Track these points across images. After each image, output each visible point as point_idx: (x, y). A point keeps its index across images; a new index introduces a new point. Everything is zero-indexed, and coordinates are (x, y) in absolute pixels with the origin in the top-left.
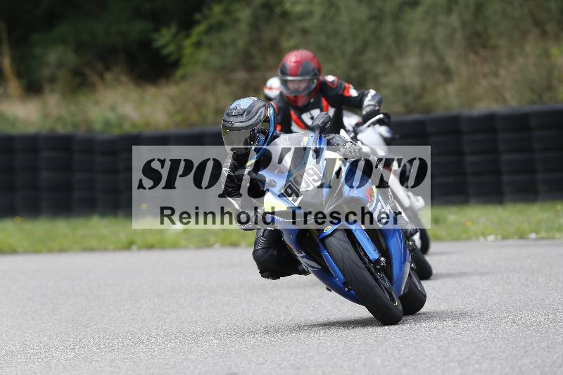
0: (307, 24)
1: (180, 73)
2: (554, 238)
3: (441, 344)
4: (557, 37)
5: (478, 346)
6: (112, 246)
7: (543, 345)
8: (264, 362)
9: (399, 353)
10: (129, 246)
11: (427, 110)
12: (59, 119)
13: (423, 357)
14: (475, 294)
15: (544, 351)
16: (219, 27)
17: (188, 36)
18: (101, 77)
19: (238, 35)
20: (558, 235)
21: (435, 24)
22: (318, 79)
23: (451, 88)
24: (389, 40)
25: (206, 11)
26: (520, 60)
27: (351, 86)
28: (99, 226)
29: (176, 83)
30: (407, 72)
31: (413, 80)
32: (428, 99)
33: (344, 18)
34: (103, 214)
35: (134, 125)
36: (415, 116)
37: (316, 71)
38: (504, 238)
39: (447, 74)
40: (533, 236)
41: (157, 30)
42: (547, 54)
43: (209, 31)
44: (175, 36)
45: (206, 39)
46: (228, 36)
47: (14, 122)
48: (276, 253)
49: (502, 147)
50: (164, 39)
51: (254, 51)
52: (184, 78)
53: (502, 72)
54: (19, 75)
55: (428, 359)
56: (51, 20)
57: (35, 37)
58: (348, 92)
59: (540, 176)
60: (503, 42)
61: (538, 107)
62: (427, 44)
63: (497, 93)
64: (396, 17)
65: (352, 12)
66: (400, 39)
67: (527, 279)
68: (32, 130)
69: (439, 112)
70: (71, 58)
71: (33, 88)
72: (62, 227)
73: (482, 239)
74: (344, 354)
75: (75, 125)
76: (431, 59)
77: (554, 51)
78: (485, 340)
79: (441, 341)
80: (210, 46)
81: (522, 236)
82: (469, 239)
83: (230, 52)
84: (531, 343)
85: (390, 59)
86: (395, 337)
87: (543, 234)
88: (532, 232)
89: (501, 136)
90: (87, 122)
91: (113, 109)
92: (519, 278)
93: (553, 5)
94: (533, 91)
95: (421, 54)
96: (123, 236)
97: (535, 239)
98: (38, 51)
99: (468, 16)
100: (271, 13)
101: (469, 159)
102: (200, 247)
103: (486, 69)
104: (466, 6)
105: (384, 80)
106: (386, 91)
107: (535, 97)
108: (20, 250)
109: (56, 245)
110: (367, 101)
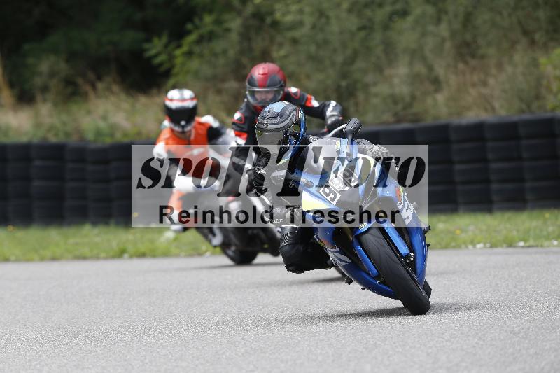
0: (296, 34)
1: (171, 82)
2: (542, 246)
3: (430, 351)
4: (546, 48)
5: (467, 353)
6: (103, 255)
7: (532, 351)
9: (388, 360)
10: (120, 254)
11: (416, 119)
12: (51, 128)
15: (533, 358)
16: (211, 37)
17: (179, 46)
18: (94, 87)
19: (229, 44)
20: (546, 243)
21: (424, 35)
22: (283, 90)
23: (440, 97)
24: (379, 50)
25: (197, 20)
26: (509, 69)
27: (313, 97)
28: (91, 235)
30: (396, 81)
31: (403, 90)
32: (417, 108)
33: (335, 27)
35: (125, 135)
38: (493, 246)
39: (437, 83)
40: (522, 244)
41: (149, 40)
42: (535, 63)
43: (200, 41)
44: (166, 46)
45: (197, 49)
46: (218, 45)
49: (490, 156)
50: (156, 48)
53: (491, 81)
54: (11, 85)
56: (43, 30)
57: (27, 47)
59: (528, 185)
60: (492, 51)
61: (527, 116)
62: (416, 54)
63: (486, 102)
64: (386, 27)
65: (343, 22)
66: (389, 48)
67: (515, 287)
68: (24, 139)
69: (429, 121)
70: (63, 67)
71: (25, 98)
72: (54, 236)
73: (470, 247)
74: (333, 361)
75: (67, 134)
76: (420, 68)
77: (543, 60)
78: (474, 347)
79: (430, 348)
80: (201, 56)
81: (511, 244)
82: (458, 247)
83: (221, 61)
84: (520, 350)
85: (379, 69)
86: (385, 344)
87: (531, 242)
88: (521, 240)
89: (490, 144)
90: (79, 131)
91: (104, 118)
92: (507, 286)
93: (542, 14)
94: (521, 100)
95: (411, 64)
96: (114, 244)
97: (523, 247)
98: (30, 61)
99: (457, 26)
100: (262, 22)
101: (458, 167)
102: (191, 255)
103: (475, 78)
104: (456, 16)
105: (374, 90)
106: (375, 101)
107: (524, 107)
108: (13, 258)
109: (48, 253)
110: (329, 112)
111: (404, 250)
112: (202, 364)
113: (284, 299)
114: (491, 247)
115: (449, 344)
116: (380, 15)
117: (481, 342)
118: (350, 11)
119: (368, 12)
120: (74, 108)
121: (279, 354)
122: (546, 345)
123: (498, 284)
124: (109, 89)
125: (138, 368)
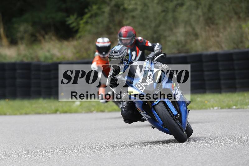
0: (134, 14)
1: (78, 35)
2: (243, 108)
3: (194, 155)
4: (245, 20)
5: (210, 156)
6: (48, 112)
7: (239, 155)
8: (116, 163)
9: (175, 159)
10: (56, 112)
11: (187, 52)
12: (25, 56)
13: (185, 161)
14: (209, 133)
15: (239, 158)
16: (96, 15)
17: (82, 19)
18: (44, 37)
19: (104, 18)
20: (245, 107)
21: (191, 14)
22: (135, 39)
23: (198, 42)
24: (171, 21)
25: (90, 8)
26: (229, 29)
28: (43, 103)
29: (77, 40)
30: (178, 35)
31: (182, 39)
32: (188, 47)
33: (151, 11)
34: (44, 98)
35: (58, 58)
36: (183, 54)
37: (134, 35)
38: (222, 108)
39: (196, 36)
40: (234, 107)
41: (68, 16)
42: (240, 27)
43: (91, 17)
44: (76, 19)
45: (90, 21)
46: (99, 19)
47: (5, 57)
48: (131, 112)
49: (220, 68)
50: (71, 20)
51: (111, 26)
52: (80, 37)
53: (221, 35)
54: (7, 36)
55: (188, 162)
56: (21, 12)
57: (14, 20)
58: (148, 44)
59: (237, 81)
60: (221, 22)
61: (237, 51)
62: (187, 23)
63: (218, 44)
64: (174, 11)
65: (155, 8)
66: (175, 20)
67: (232, 126)
68: (13, 61)
69: (193, 53)
70: (30, 29)
71: (13, 42)
72: (26, 104)
73: (212, 108)
74: (151, 159)
75: (32, 59)
76: (189, 29)
77: (244, 26)
78: (213, 153)
79: (194, 153)
80: (92, 23)
81: (230, 107)
82: (206, 108)
83: (101, 26)
84: (234, 155)
85: (171, 29)
86: (174, 152)
87: (239, 107)
88: (234, 106)
89: (220, 63)
90: (37, 57)
91: (49, 51)
92: (228, 126)
93: (243, 5)
94: (234, 43)
95: (185, 27)
96: (53, 107)
97: (235, 109)
98: (16, 26)
99: (206, 10)
100: (119, 9)
101: (206, 73)
102: (87, 112)
103: (214, 34)
104: (205, 6)
105: (168, 39)
106: (169, 44)
107: (235, 46)
108: (8, 113)
109: (24, 111)
110: (156, 48)
111: (175, 113)
112: (92, 161)
113: (129, 132)
114: (221, 109)
115: (202, 152)
116: (171, 5)
117: (217, 151)
118: (158, 3)
119: (166, 4)
120: (35, 47)
121: (127, 156)
122: (245, 153)
123: (224, 125)
124: (50, 38)
125: (64, 162)
